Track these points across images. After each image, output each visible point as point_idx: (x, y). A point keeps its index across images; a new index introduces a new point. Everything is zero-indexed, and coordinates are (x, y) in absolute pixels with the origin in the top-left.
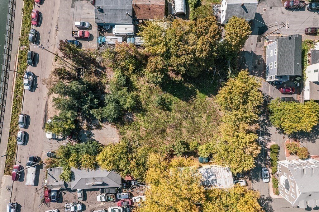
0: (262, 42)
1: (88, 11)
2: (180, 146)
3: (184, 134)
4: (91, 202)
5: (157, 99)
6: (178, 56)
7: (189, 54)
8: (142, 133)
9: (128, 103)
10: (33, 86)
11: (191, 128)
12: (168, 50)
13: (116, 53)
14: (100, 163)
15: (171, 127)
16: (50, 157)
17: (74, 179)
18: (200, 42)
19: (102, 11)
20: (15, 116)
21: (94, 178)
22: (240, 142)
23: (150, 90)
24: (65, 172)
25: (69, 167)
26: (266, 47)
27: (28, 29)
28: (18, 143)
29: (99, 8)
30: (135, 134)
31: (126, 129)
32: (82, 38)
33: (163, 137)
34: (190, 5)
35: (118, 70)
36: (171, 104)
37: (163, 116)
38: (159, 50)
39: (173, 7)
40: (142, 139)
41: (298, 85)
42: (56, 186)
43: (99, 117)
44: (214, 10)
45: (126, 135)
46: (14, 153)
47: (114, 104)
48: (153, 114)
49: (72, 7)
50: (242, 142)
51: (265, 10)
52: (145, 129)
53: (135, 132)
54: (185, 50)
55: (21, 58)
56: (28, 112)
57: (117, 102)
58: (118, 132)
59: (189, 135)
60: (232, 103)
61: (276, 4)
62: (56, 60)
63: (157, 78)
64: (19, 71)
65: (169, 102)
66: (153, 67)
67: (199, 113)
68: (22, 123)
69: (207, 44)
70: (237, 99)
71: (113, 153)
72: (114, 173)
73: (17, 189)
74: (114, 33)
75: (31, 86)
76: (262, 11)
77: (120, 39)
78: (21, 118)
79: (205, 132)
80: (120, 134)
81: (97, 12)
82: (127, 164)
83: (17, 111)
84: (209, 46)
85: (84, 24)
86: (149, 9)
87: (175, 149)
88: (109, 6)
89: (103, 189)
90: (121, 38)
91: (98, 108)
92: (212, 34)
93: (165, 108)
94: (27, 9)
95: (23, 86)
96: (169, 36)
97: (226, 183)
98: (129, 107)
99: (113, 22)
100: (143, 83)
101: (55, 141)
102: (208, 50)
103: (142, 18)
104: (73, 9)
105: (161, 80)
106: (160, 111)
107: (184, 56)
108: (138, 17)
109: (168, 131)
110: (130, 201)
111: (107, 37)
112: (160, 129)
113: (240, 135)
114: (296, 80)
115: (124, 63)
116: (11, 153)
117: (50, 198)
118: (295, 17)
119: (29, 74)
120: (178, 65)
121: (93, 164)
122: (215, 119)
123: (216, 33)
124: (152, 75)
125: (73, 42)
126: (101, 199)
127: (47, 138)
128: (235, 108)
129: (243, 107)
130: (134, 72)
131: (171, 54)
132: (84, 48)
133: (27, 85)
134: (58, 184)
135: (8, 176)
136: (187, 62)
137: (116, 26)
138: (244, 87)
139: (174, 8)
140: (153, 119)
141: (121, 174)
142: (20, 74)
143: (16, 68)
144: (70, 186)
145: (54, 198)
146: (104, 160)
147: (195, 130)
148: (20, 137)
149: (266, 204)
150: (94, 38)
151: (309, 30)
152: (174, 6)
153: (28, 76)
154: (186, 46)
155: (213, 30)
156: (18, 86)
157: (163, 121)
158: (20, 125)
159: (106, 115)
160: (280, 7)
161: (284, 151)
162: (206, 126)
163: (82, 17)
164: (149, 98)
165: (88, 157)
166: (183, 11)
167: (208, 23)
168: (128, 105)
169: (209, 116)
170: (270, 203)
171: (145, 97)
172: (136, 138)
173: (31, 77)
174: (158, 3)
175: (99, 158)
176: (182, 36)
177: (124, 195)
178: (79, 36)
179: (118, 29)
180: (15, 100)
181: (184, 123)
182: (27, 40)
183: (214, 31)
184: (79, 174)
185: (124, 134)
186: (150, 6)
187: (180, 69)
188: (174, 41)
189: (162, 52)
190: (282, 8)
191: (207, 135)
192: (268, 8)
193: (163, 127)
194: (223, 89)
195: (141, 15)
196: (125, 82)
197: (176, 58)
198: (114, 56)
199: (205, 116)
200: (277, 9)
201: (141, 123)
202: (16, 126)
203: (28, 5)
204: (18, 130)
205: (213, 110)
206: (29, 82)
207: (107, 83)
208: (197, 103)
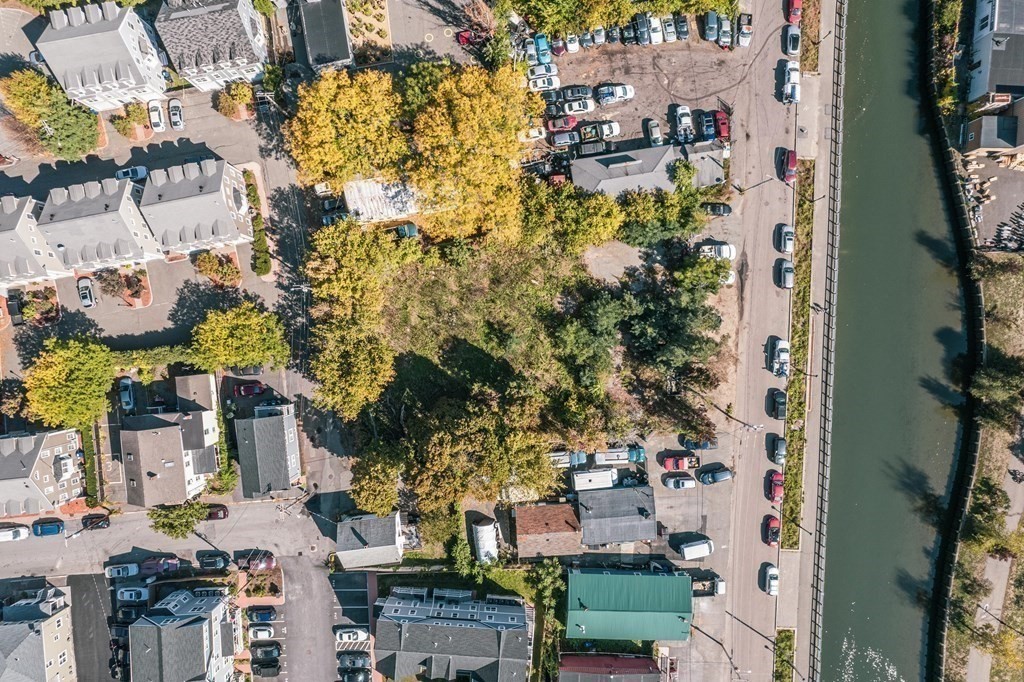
0: (312, 483)
1: (671, 513)
2: (460, 256)
3: (452, 279)
4: (631, 119)
5: (514, 346)
6: (483, 430)
7: (462, 436)
8: (538, 272)
9: (571, 333)
10: (771, 347)
11: (439, 292)
12: (502, 440)
13: (605, 429)
14: (616, 209)
15: (482, 290)
16: (724, 204)
17: (668, 166)
18: (447, 460)
19: (642, 512)
20: (803, 284)
21: (627, 175)
22: (348, 281)
23: (530, 364)
24: (686, 181)
25: (681, 191)
26: (303, 473)
27: (791, 463)
28: (792, 230)
29: (647, 516)
30: (553, 269)
31: (574, 279)
32: (677, 456)
33: (495, 268)
34: (466, 542)
35: (598, 396)
36: (487, 335)
37: (499, 312)
38: (518, 438)
39: (501, 536)
40: (538, 261)
41: (229, 402)
42: (703, 149)
43: (627, 299)
44: (417, 537)
45: (571, 266)
46: (800, 206)
47: (599, 329)
48: (521, 313)
49: (704, 518)
50: (345, 280)
51: (313, 548)
52: (533, 281)
53: (554, 274)
54: (471, 442)
55: (800, 404)
56: (778, 294)
57: (593, 332)
58: (588, 270)
59: (443, 278)
60: (370, 353)
61: (292, 561)
62: (729, 407)
63: (519, 387)
64: (802, 376)
65: (491, 339)
66: (527, 407)
67: (426, 325)
68: (788, 270)
69: (434, 456)
70: (361, 362)
71: (593, 230)
72: (588, 187)
73: (787, 132)
74: (615, 470)
75: (774, 348)
76: (318, 545)
77: (600, 459)
78: (790, 280)
79: (410, 287)
80: (584, 268)
81: (651, 508)
82: (564, 212)
83: (801, 294)
84: (428, 452)
85: (677, 485)
86: (547, 524)
87: (469, 249)
88: (628, 524)
89: (608, 151)
90: (598, 463)
91: (632, 318)
92: (425, 476)
93: (496, 326)
94: (795, 503)
95: (793, 346)
96: (502, 466)
97: (359, 191)
98: (568, 326)
99: (616, 491)
100: (547, 376)
101: (718, 238)
102: (430, 446)
103: (559, 506)
104: (704, 514)
105: (511, 384)
106: (507, 321)
107: (472, 431)
108: (568, 506)
109: (486, 282)
110: (551, 129)
111: (627, 462)
112: (503, 285)
113: (350, 293)
114: (234, 412)
115: (587, 412)
116: (805, 206)
117: (716, 121)
118: (251, 540)
119: (780, 373)
120: (482, 415)
121: (629, 204)
122: (391, 315)
123: (419, 478)
124: (528, 391)
125: (697, 446)
126: (611, 128)
127: (734, 243)
128: (362, 344)
129: (348, 348)
130: (567, 395)
131: (497, 435)
132: (674, 437)
133: (782, 350)
134: (700, 155)
135: (806, 158)
136: (466, 421)
137: (611, 485)
138: (351, 385)
139: (497, 535)
140: (518, 304)
141: (572, 188)
142: (800, 371)
143: (808, 381)
144: (675, 151)
145: (707, 121)
146: (608, 215)
147: (431, 289)
148: (788, 242)
149: (272, 141)
150: (655, 458)
151: (221, 514)
152: (497, 539)
153: (782, 368)
154: (470, 449)
155: (425, 483)
156: (803, 346)
157: (498, 302)
158: (790, 265)
159: (613, 304)
160: (282, 557)
161: (243, 262)
162: (408, 299)
163: (684, 500)
164: (532, 347)
165: (642, 217)
166: (480, 528)
167: (434, 494)
168: (571, 328)
169: (406, 321)
170: (263, 143)
171: (541, 349)
172: (551, 261)
173: (776, 366)
174: (531, 537)
175: (619, 218)
176: (479, 466)
177: (563, 141)
178: (686, 459)
179: (605, 479)
180: (806, 317)
181: (455, 302)
182: (792, 441)
183: (422, 481)
184: (657, 179)
185: (576, 268)
186: (545, 530)
187: (477, 409)
188: (492, 456)
189: (512, 436)
190: (279, 555)
191: (405, 281)
192: (307, 552)
193: (496, 290)
194: (387, 379)
195: (563, 512)
196: (582, 373)
197: (486, 427)
198: (606, 423)
199: (414, 320)
200: (288, 552)
201: (542, 294)
202: (799, 262)
203: (792, 511)
204: (796, 255)
205: (399, 335)
206: (779, 356)
207: (618, 369)
208: (431, 345)
